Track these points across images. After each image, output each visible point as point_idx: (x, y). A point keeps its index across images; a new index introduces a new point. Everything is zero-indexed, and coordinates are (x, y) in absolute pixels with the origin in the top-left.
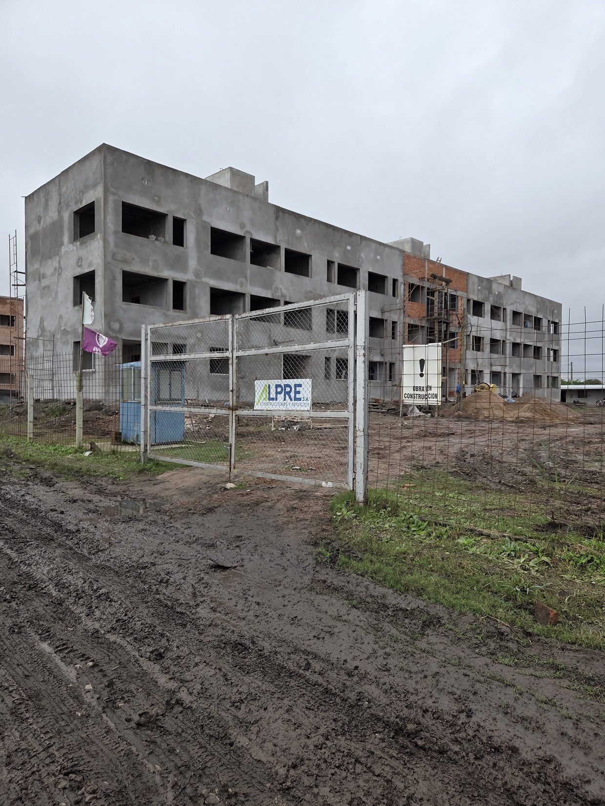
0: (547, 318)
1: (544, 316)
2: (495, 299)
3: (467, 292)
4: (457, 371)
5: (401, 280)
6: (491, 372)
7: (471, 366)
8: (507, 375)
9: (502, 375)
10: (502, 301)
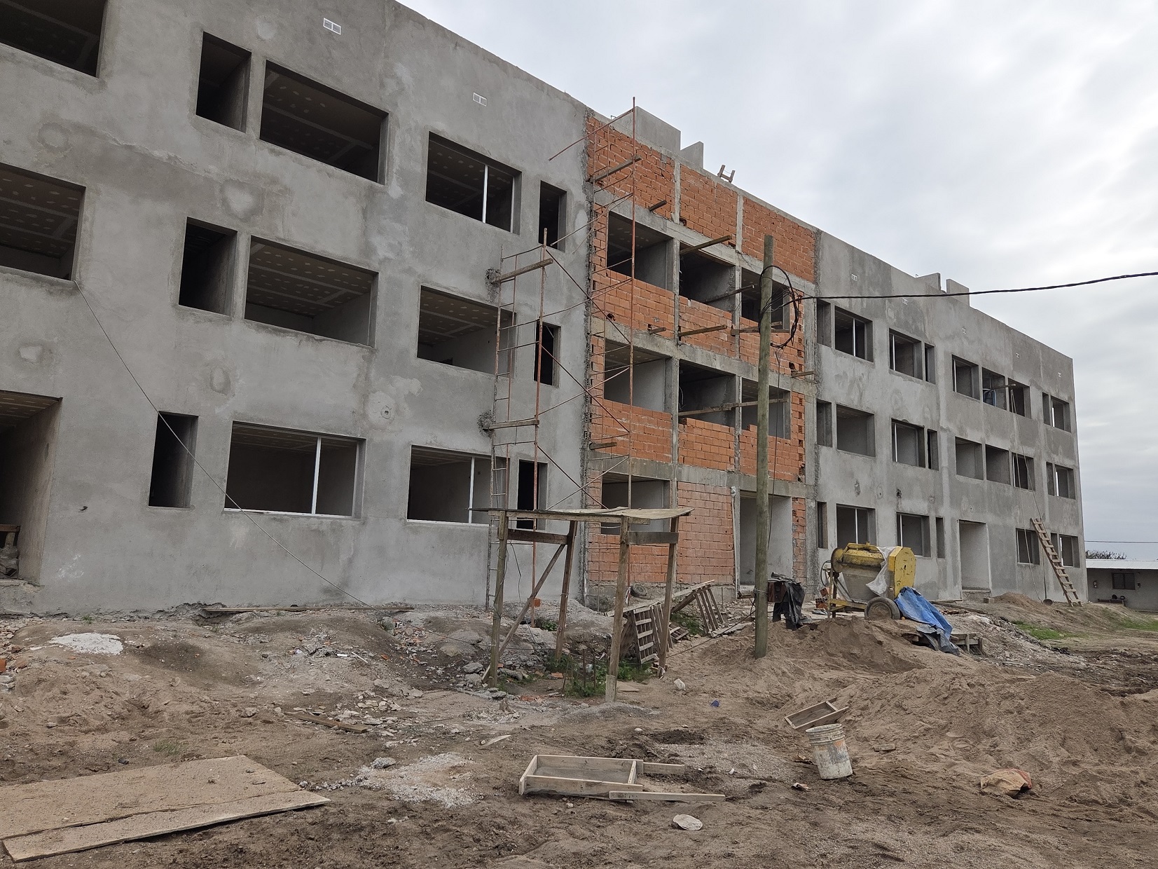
0: (1039, 388)
1: (1032, 381)
2: (902, 317)
3: (816, 282)
4: (790, 506)
5: (576, 196)
6: (898, 515)
7: (837, 495)
8: (947, 525)
9: (933, 523)
10: (921, 327)
